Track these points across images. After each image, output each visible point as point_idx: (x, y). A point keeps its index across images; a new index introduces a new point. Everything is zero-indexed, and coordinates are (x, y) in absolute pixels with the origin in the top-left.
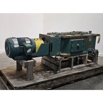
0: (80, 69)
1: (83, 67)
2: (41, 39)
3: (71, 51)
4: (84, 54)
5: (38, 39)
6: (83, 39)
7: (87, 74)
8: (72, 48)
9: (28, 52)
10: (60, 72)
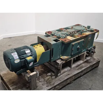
2: (40, 45)
3: (71, 54)
4: (83, 53)
5: (37, 45)
8: (73, 51)
9: (30, 66)
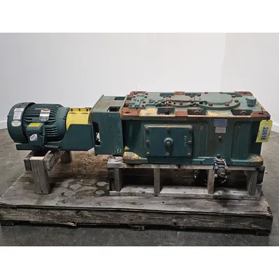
0: (186, 201)
1: (197, 197)
2: (87, 110)
3: (145, 151)
4: (197, 165)
5: (80, 110)
6: (189, 127)
7: (193, 221)
8: (148, 146)
10: (119, 195)
